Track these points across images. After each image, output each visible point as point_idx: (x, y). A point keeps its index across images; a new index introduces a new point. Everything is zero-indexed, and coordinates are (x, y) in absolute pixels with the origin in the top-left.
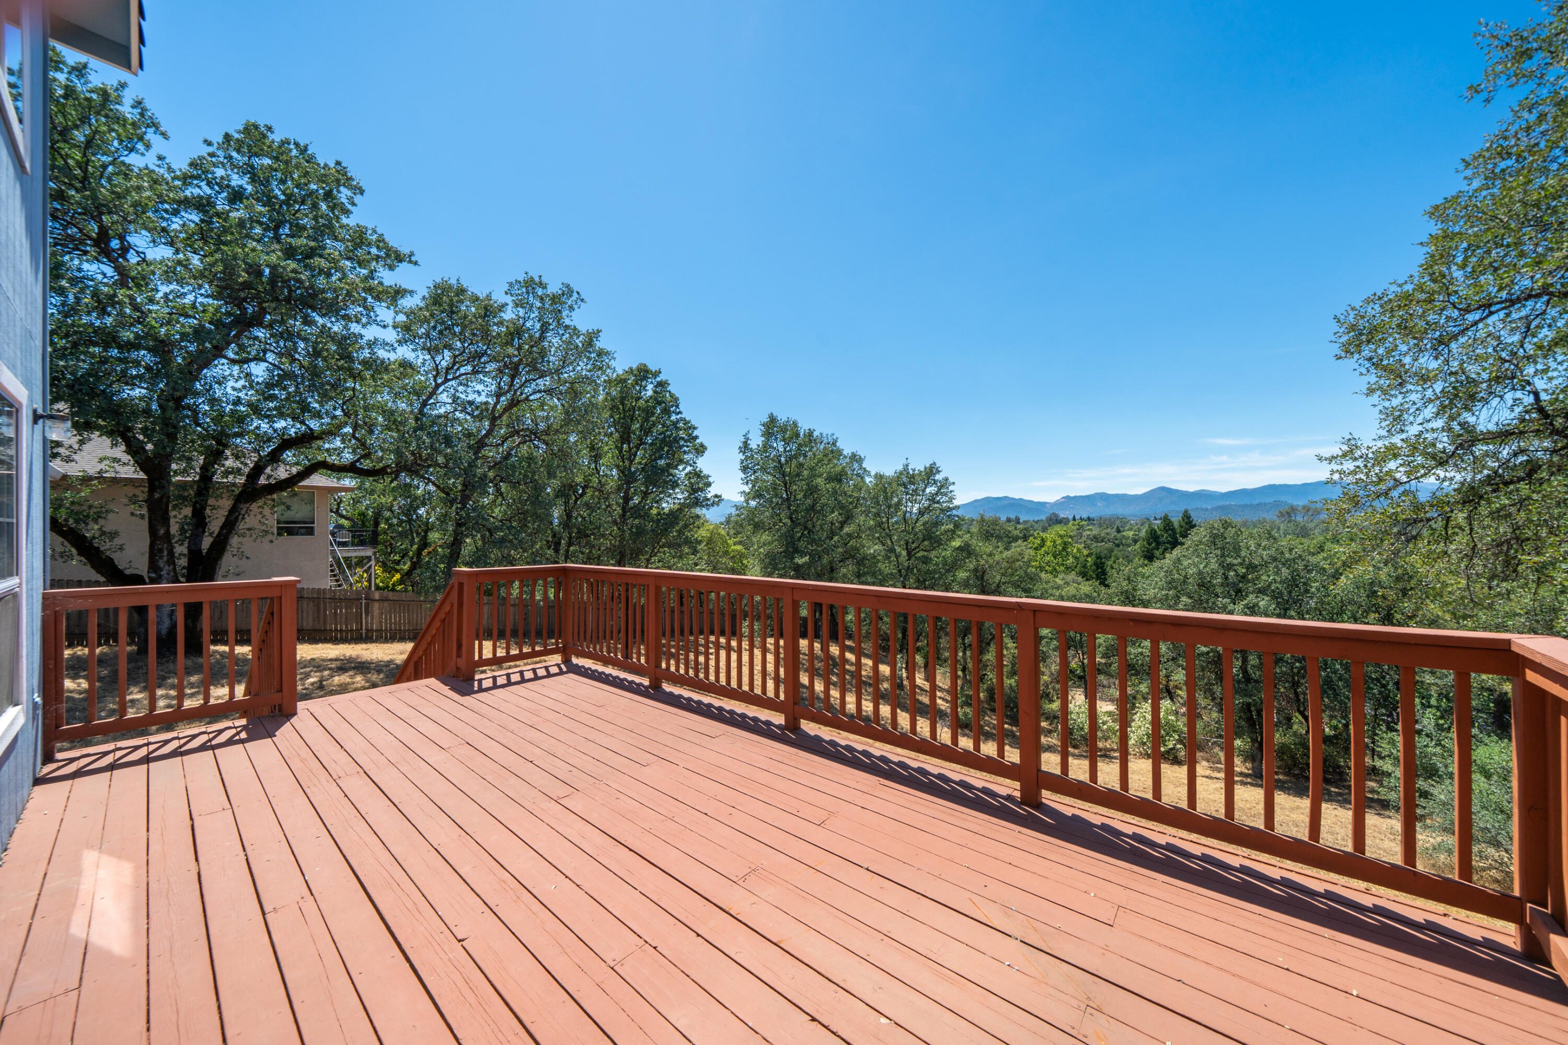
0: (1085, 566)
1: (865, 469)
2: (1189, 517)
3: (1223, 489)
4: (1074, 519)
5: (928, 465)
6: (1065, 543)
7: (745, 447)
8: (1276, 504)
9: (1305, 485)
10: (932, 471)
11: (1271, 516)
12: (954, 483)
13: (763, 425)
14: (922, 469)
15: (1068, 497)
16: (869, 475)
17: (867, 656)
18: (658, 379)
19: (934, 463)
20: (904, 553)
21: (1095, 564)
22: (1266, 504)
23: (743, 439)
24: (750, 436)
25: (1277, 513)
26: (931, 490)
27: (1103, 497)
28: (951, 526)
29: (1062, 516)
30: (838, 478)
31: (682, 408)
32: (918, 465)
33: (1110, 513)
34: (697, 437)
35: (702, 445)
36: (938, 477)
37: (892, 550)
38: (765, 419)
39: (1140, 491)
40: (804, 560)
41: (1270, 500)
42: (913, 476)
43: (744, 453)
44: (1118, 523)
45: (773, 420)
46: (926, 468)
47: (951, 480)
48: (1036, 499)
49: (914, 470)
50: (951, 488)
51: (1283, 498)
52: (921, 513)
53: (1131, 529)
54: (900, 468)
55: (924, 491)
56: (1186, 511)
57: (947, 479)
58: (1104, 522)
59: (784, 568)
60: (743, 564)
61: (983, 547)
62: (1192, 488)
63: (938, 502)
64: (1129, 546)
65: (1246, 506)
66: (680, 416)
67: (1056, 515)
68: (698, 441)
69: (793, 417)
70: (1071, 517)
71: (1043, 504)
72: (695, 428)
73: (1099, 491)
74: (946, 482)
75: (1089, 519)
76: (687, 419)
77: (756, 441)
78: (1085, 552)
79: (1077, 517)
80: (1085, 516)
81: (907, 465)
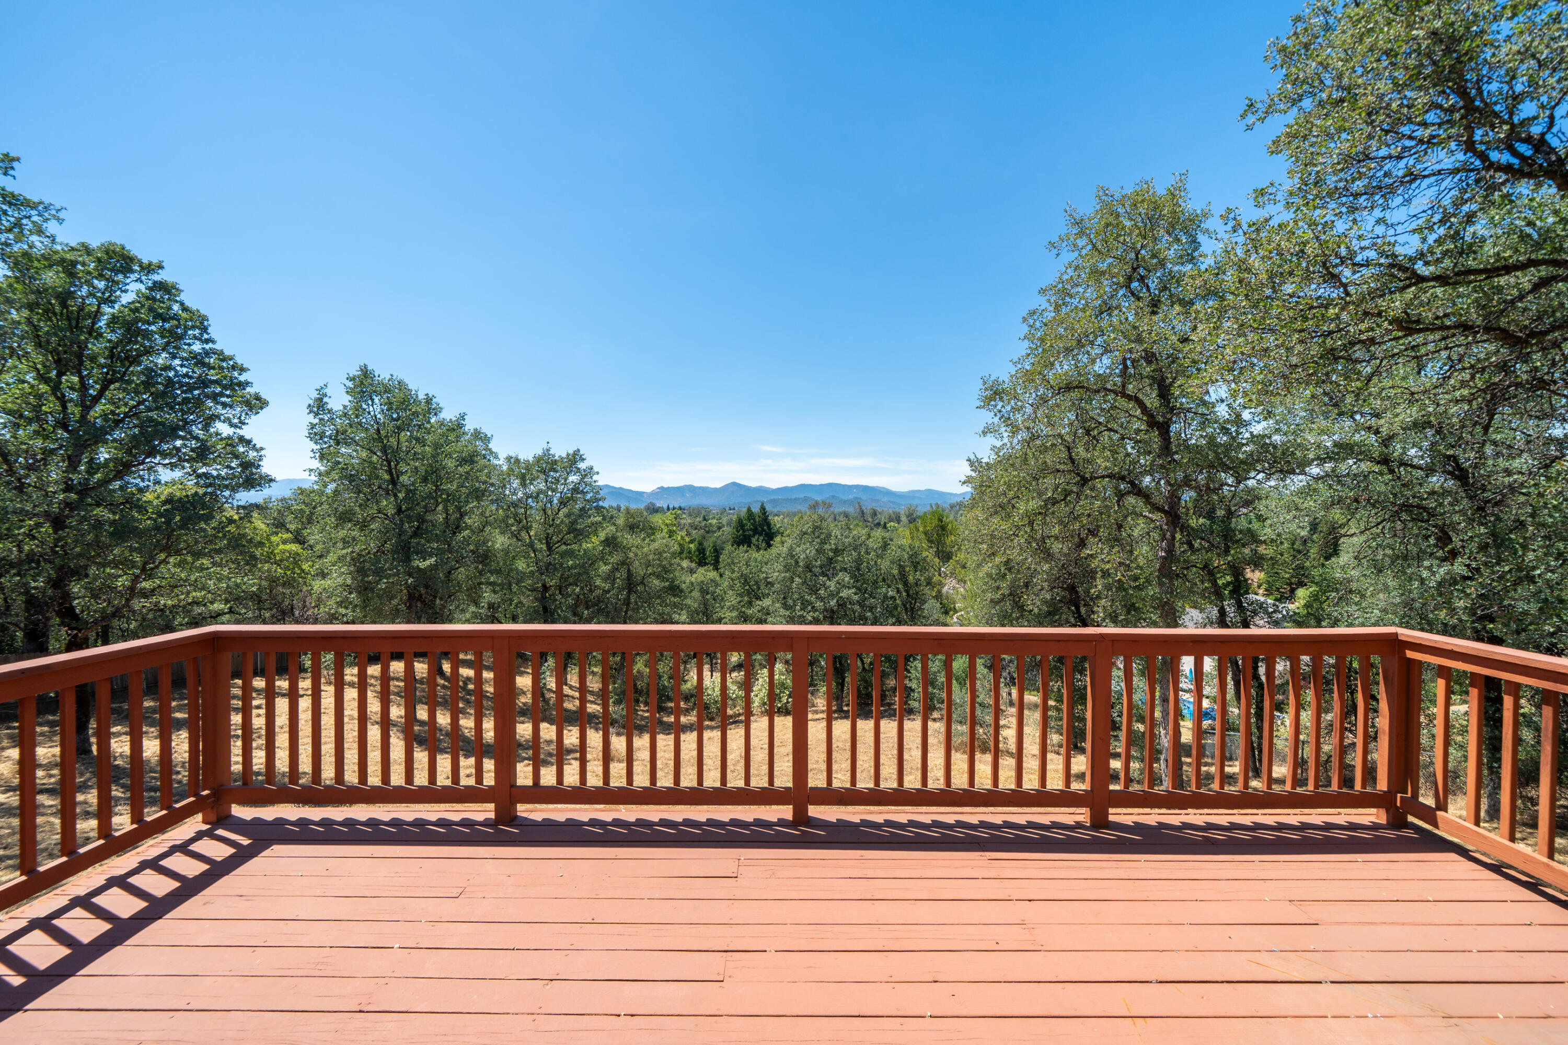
0: (690, 552)
1: (490, 450)
2: (764, 509)
3: (774, 486)
4: (668, 509)
5: (571, 452)
6: (670, 531)
7: (319, 406)
8: (806, 499)
9: (821, 485)
10: (575, 458)
11: (804, 508)
12: (598, 473)
13: (352, 379)
14: (564, 455)
15: (662, 488)
16: (496, 457)
17: (488, 668)
18: (156, 277)
19: (579, 450)
20: (544, 547)
21: (698, 550)
22: (799, 499)
23: (315, 395)
24: (327, 391)
25: (807, 505)
26: (574, 478)
27: (690, 489)
28: (599, 519)
29: (658, 505)
30: (470, 459)
31: (213, 332)
32: (560, 451)
33: (696, 503)
34: (247, 383)
35: (258, 398)
36: (582, 466)
37: (531, 545)
38: (355, 371)
39: (718, 485)
40: (428, 563)
41: (802, 496)
42: (555, 462)
43: (317, 414)
44: (703, 513)
45: (366, 373)
46: (568, 455)
47: (595, 469)
48: (635, 488)
49: (554, 456)
50: (595, 477)
51: (809, 495)
52: (563, 503)
53: (714, 518)
54: (540, 452)
55: (566, 479)
56: (762, 504)
57: (591, 468)
58: (694, 512)
59: (397, 574)
60: (303, 571)
61: (628, 539)
62: (753, 484)
63: (582, 492)
64: (715, 532)
65: (787, 500)
66: (210, 345)
67: (653, 504)
68: (248, 389)
69: (400, 375)
70: (665, 506)
71: (641, 494)
72: (242, 370)
73: (688, 484)
74: (590, 471)
75: (680, 508)
76: (227, 353)
77: (339, 401)
78: (687, 539)
79: (671, 507)
80: (677, 506)
81: (548, 450)
